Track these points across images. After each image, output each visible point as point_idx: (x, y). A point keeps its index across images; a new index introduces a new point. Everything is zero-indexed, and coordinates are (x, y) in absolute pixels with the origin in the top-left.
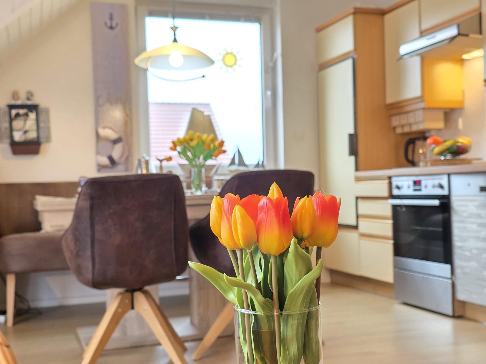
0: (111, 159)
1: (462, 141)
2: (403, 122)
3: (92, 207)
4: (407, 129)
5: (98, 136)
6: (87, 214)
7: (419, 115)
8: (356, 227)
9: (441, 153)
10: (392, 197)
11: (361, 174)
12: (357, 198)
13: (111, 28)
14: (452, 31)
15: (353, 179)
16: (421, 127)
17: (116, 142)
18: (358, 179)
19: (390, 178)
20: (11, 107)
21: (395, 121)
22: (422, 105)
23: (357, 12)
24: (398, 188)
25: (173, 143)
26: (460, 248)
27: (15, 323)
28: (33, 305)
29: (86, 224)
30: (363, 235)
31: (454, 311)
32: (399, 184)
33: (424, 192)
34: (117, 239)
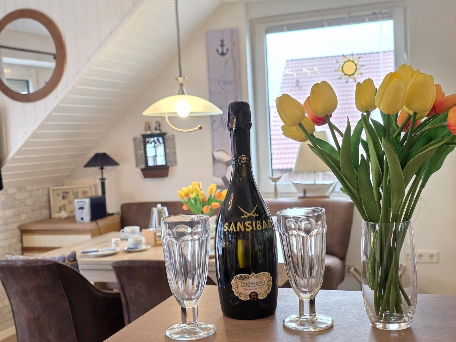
0: (224, 179)
5: (214, 159)
13: (223, 54)
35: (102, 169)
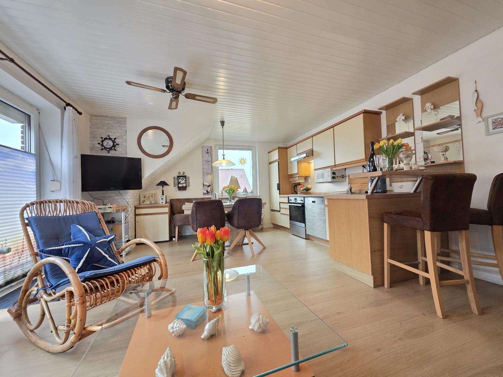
0: (207, 191)
1: (309, 186)
2: (293, 180)
3: (196, 209)
4: (294, 182)
5: (204, 185)
6: (195, 211)
7: (297, 178)
8: (280, 211)
9: (303, 190)
10: (289, 203)
11: (280, 196)
12: (280, 203)
13: (208, 153)
14: (305, 155)
15: (279, 197)
16: (298, 182)
17: (208, 186)
18: (280, 197)
19: (288, 197)
20: (178, 177)
21: (291, 180)
22: (298, 175)
23: (279, 148)
24: (291, 200)
25: (223, 188)
26: (307, 219)
27: (177, 241)
28: (183, 234)
29: (194, 214)
30: (281, 214)
31: (306, 238)
32: (291, 199)
33: (298, 202)
34: (204, 219)
35: (163, 187)
